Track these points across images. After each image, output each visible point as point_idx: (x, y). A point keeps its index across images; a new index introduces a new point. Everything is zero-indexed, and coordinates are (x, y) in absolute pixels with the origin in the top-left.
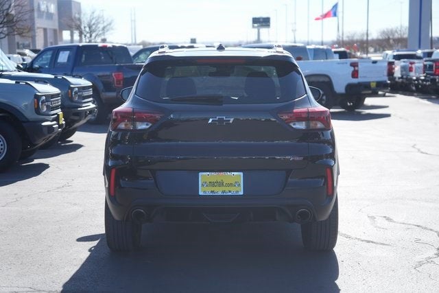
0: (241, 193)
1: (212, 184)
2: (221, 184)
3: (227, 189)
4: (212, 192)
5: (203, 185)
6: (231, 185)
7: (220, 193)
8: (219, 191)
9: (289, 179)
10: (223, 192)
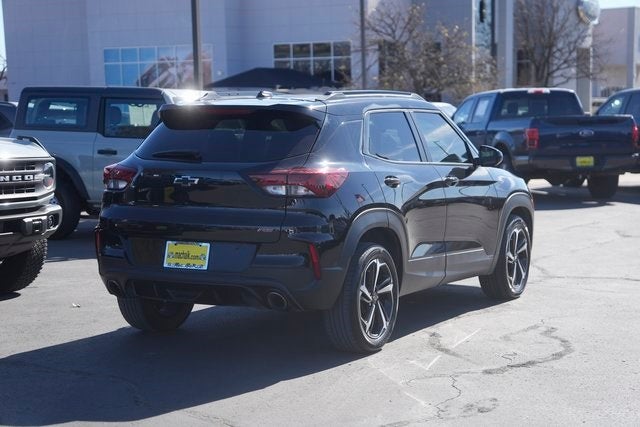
0: (205, 268)
1: (178, 255)
2: (187, 256)
3: (192, 262)
4: (177, 264)
5: (169, 256)
6: (196, 257)
7: (184, 267)
8: (183, 264)
9: (258, 255)
10: (188, 265)
